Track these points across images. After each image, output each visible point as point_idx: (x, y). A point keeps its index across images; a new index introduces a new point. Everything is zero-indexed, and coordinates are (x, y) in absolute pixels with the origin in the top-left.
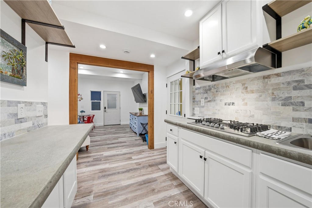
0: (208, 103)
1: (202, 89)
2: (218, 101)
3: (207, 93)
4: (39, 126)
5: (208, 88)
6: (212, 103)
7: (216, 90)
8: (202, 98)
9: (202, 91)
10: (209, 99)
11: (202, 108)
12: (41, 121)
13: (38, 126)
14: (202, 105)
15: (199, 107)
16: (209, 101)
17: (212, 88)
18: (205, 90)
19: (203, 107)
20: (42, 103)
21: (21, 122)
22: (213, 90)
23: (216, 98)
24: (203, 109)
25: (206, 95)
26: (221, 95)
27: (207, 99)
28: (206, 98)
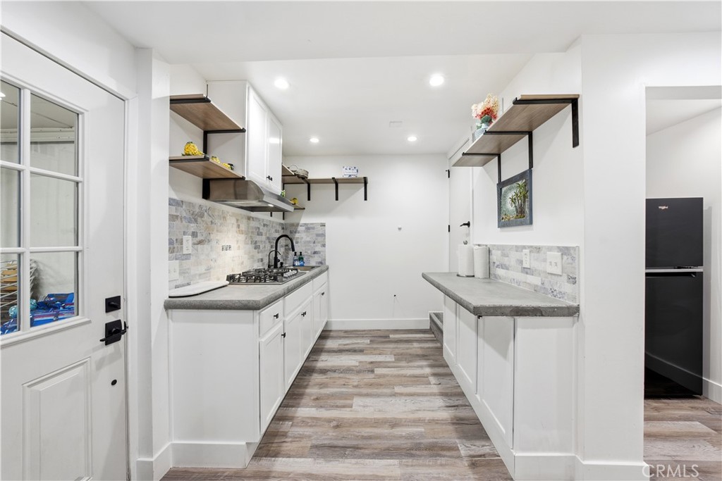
0: (199, 246)
1: (184, 207)
2: (213, 243)
3: (196, 221)
4: (555, 293)
5: (197, 210)
6: (206, 247)
7: (211, 219)
8: (185, 233)
9: (184, 214)
10: (200, 238)
11: (186, 259)
12: (558, 285)
13: (552, 292)
14: (185, 252)
15: (176, 259)
16: (200, 242)
17: (205, 213)
18: (191, 212)
19: (188, 256)
20: (559, 247)
21: (527, 273)
22: (206, 218)
23: (212, 236)
24: (187, 264)
25: (193, 227)
26: (217, 231)
27: (197, 236)
28: (194, 235)
